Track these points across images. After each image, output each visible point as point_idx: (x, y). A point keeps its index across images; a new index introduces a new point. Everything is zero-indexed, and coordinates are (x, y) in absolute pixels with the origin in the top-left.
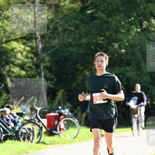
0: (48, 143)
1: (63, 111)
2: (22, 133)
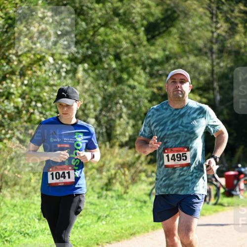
0: (226, 205)
1: (243, 170)
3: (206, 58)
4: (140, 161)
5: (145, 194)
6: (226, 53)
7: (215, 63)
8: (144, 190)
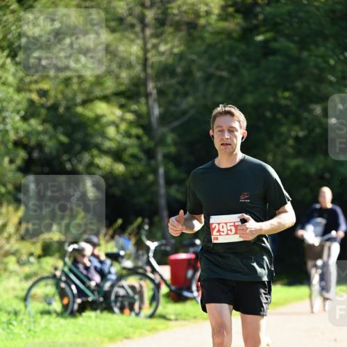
0: (173, 317)
2: (117, 296)
3: (132, 36)
4: (5, 235)
5: (17, 297)
6: (171, 25)
7: (149, 46)
8: (14, 289)
